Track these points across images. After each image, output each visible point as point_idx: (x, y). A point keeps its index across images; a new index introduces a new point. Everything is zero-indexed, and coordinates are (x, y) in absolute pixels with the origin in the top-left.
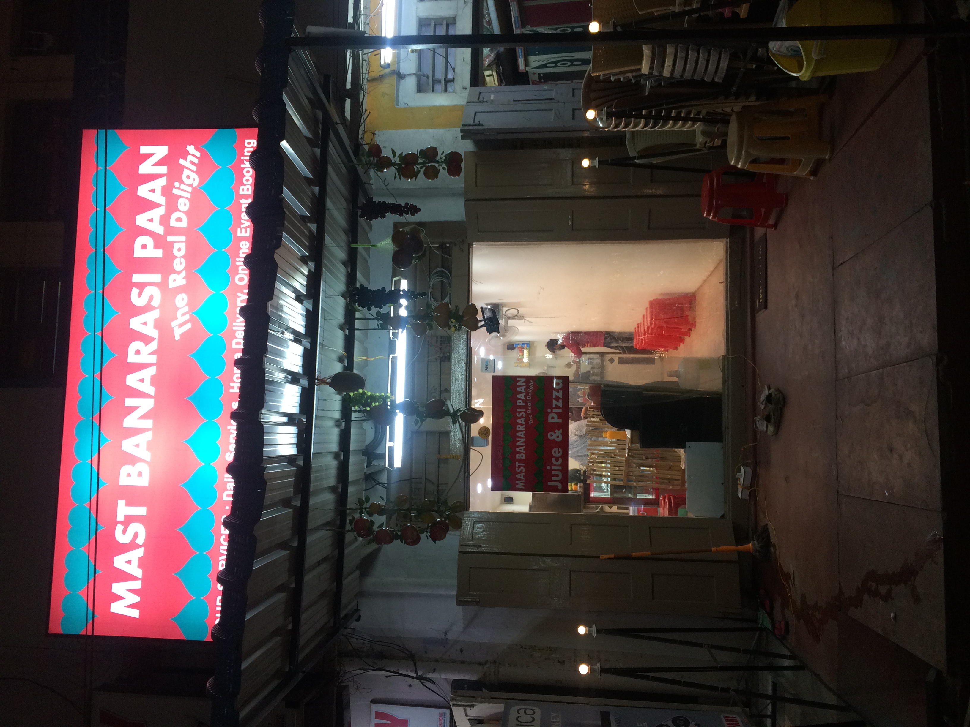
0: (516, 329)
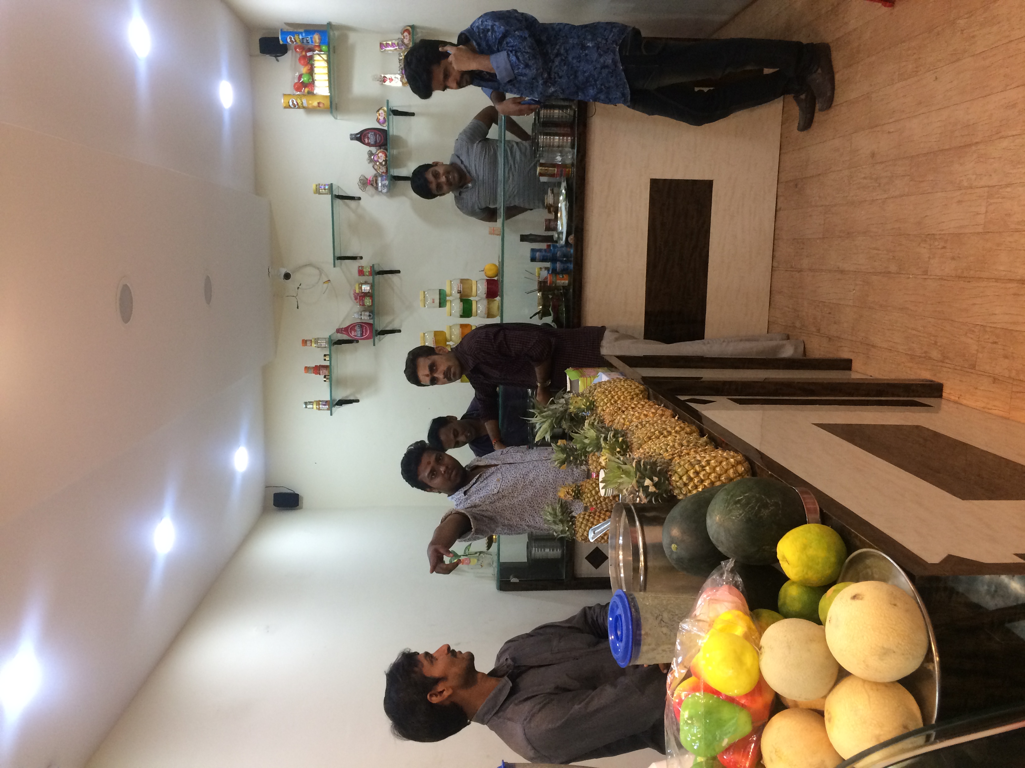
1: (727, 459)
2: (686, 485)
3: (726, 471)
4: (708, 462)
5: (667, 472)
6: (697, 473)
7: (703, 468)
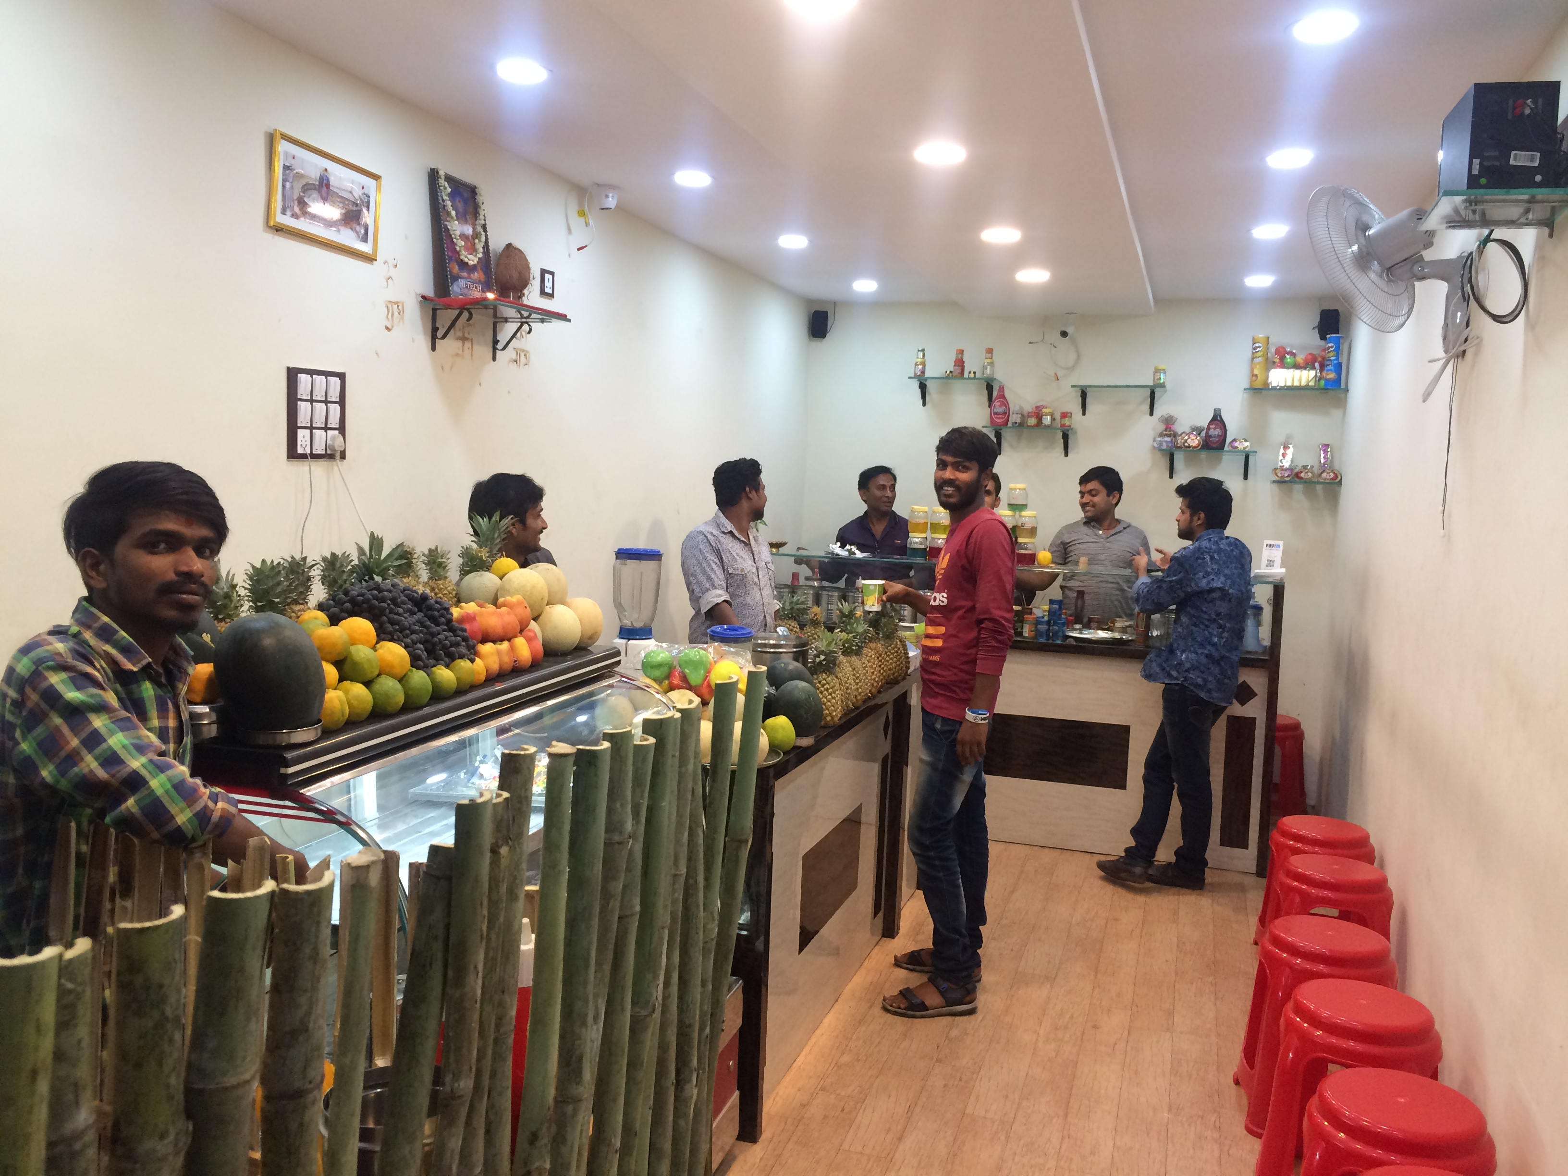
0: (1398, 321)
1: (836, 711)
2: (820, 682)
3: (828, 709)
4: (834, 698)
5: (828, 671)
6: (827, 690)
7: (831, 694)
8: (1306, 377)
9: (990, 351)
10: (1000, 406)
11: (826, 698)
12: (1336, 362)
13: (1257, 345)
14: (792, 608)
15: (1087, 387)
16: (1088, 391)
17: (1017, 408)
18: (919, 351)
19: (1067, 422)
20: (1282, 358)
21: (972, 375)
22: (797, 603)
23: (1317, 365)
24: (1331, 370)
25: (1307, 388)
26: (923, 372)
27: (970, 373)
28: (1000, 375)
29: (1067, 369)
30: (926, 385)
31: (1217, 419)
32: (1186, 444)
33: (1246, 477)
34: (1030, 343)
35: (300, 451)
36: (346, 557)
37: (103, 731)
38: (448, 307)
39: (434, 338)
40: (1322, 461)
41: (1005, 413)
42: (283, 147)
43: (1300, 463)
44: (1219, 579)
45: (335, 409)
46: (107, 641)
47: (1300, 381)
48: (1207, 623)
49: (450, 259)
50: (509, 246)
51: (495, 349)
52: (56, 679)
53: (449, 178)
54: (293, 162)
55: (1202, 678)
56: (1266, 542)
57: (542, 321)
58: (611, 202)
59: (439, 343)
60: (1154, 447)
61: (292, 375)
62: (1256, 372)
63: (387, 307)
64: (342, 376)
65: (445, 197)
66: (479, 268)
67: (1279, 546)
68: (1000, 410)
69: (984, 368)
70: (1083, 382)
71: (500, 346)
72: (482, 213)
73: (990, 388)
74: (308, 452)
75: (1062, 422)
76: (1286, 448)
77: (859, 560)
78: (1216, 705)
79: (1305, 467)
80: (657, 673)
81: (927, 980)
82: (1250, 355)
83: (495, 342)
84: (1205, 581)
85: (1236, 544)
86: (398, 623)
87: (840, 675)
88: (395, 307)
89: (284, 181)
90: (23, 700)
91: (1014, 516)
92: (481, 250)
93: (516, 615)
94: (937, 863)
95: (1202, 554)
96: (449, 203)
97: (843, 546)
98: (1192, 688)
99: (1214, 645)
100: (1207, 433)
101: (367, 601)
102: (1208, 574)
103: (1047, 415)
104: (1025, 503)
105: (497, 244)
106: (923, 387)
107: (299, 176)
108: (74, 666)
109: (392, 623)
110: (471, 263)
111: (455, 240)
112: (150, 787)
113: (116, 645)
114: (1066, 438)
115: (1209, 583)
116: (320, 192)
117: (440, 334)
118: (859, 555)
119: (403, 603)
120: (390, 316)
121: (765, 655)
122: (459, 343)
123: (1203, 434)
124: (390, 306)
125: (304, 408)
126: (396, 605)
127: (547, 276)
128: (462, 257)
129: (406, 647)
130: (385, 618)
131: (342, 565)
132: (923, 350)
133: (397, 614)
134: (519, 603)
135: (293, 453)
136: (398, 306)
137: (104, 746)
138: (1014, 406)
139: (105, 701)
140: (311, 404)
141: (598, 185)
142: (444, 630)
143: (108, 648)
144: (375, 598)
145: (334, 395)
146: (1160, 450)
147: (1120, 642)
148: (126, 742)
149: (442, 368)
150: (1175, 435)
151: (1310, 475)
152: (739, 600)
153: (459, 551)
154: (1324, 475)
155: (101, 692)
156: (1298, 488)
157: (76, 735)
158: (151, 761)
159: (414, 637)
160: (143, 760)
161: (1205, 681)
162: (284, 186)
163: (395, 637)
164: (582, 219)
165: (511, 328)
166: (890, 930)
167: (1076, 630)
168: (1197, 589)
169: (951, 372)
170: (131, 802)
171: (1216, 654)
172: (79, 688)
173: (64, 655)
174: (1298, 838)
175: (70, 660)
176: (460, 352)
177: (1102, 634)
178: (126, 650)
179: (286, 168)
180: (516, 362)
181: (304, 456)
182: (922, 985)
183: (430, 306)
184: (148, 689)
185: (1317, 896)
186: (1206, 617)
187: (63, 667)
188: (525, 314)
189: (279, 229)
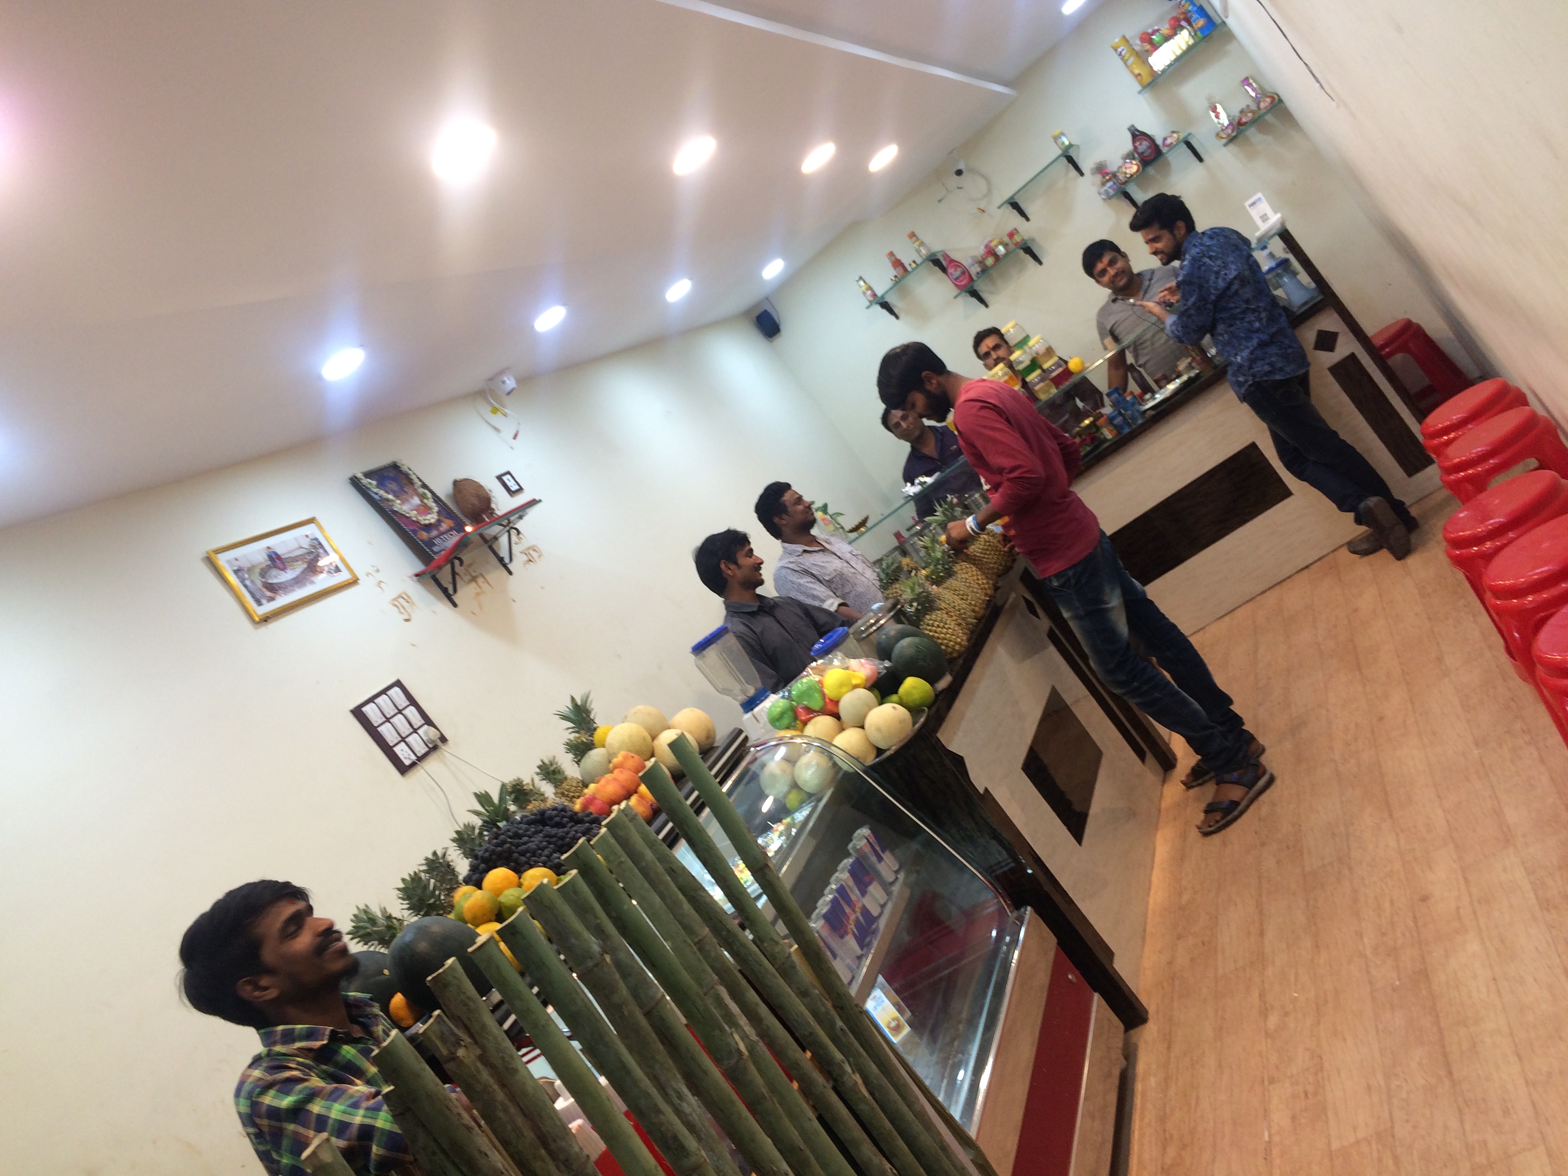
1: (959, 637)
4: (949, 628)
5: (929, 610)
7: (944, 627)
8: (1183, 39)
9: (913, 235)
10: (956, 270)
11: (942, 633)
12: (1195, 9)
13: (1120, 50)
14: (887, 574)
15: (1012, 197)
16: (1017, 199)
17: (970, 261)
18: (857, 281)
19: (1017, 238)
20: (1151, 42)
21: (914, 265)
22: (888, 567)
23: (1183, 23)
24: (1197, 18)
25: (1190, 48)
26: (875, 295)
27: (910, 265)
28: (937, 246)
29: (985, 196)
30: (886, 302)
31: (1137, 135)
32: (1128, 176)
33: (1200, 159)
34: (940, 201)
35: (407, 762)
36: (470, 828)
37: (323, 1112)
38: (440, 568)
39: (449, 597)
40: (1253, 94)
41: (963, 273)
42: (222, 560)
43: (1236, 113)
44: (1230, 269)
45: (411, 712)
46: (293, 1041)
47: (1180, 48)
48: (1240, 316)
49: (415, 532)
50: (456, 483)
51: (505, 566)
52: (269, 1099)
53: (368, 475)
54: (237, 563)
55: (1268, 364)
56: (1247, 204)
57: (521, 517)
58: (510, 383)
59: (456, 598)
60: (1104, 199)
61: (358, 713)
62: (1137, 71)
63: (395, 605)
64: (398, 684)
65: (376, 490)
66: (442, 518)
67: (1259, 199)
68: (958, 273)
69: (918, 252)
70: (1007, 195)
71: (507, 560)
72: (413, 477)
73: (936, 262)
74: (414, 758)
75: (1014, 242)
76: (1214, 110)
77: (932, 485)
78: (1297, 377)
79: (1242, 112)
80: (786, 721)
81: (1215, 786)
82: (1121, 63)
83: (501, 560)
84: (1220, 281)
85: (1215, 233)
86: (527, 851)
87: (943, 605)
88: (401, 600)
89: (242, 581)
90: (260, 1130)
91: (1025, 352)
92: (434, 505)
93: (629, 769)
94: (1145, 688)
95: (1200, 261)
96: (382, 493)
97: (913, 484)
98: (1265, 378)
99: (1258, 331)
100: (1138, 153)
101: (493, 852)
102: (1217, 273)
103: (997, 246)
104: (1025, 335)
105: (443, 489)
106: (886, 306)
107: (250, 570)
108: (274, 1081)
109: (523, 854)
110: (433, 521)
111: (407, 515)
112: (378, 1128)
113: (302, 1038)
114: (1029, 251)
115: (1224, 279)
116: (276, 567)
117: (451, 591)
118: (929, 480)
119: (527, 830)
120: (402, 610)
121: (871, 637)
122: (473, 585)
123: (1136, 155)
124: (396, 603)
125: (386, 731)
126: (520, 837)
127: (505, 478)
128: (423, 522)
129: (545, 865)
130: (516, 855)
131: (469, 835)
132: (861, 278)
133: (525, 844)
134: (626, 758)
135: (403, 769)
136: (403, 598)
137: (330, 1122)
138: (966, 262)
139: (312, 1089)
140: (390, 722)
141: (491, 379)
142: (571, 827)
143: (298, 1045)
144: (497, 845)
145: (402, 701)
146: (1110, 198)
147: (1190, 381)
148: (342, 1108)
149: (473, 613)
150: (1114, 175)
151: (1250, 115)
152: (852, 595)
153: (562, 749)
154: (1262, 105)
155: (306, 1084)
156: (1252, 133)
157: (308, 1128)
158: (367, 1109)
159: (546, 852)
160: (361, 1112)
161: (1271, 364)
162: (246, 586)
163: (532, 863)
164: (499, 414)
165: (504, 539)
166: (1167, 762)
167: (1148, 400)
168: (1219, 292)
169: (896, 277)
170: (375, 1148)
171: (1264, 337)
172: (288, 1093)
173: (263, 1077)
174: (1446, 431)
175: (270, 1078)
176: (479, 590)
177: (1171, 387)
178: (310, 1035)
179: (236, 572)
180: (531, 561)
181: (413, 764)
182: (1217, 791)
183: (428, 578)
184: (348, 1051)
185: (1487, 470)
186: (1238, 310)
187: (267, 1087)
188: (505, 522)
189: (266, 619)
